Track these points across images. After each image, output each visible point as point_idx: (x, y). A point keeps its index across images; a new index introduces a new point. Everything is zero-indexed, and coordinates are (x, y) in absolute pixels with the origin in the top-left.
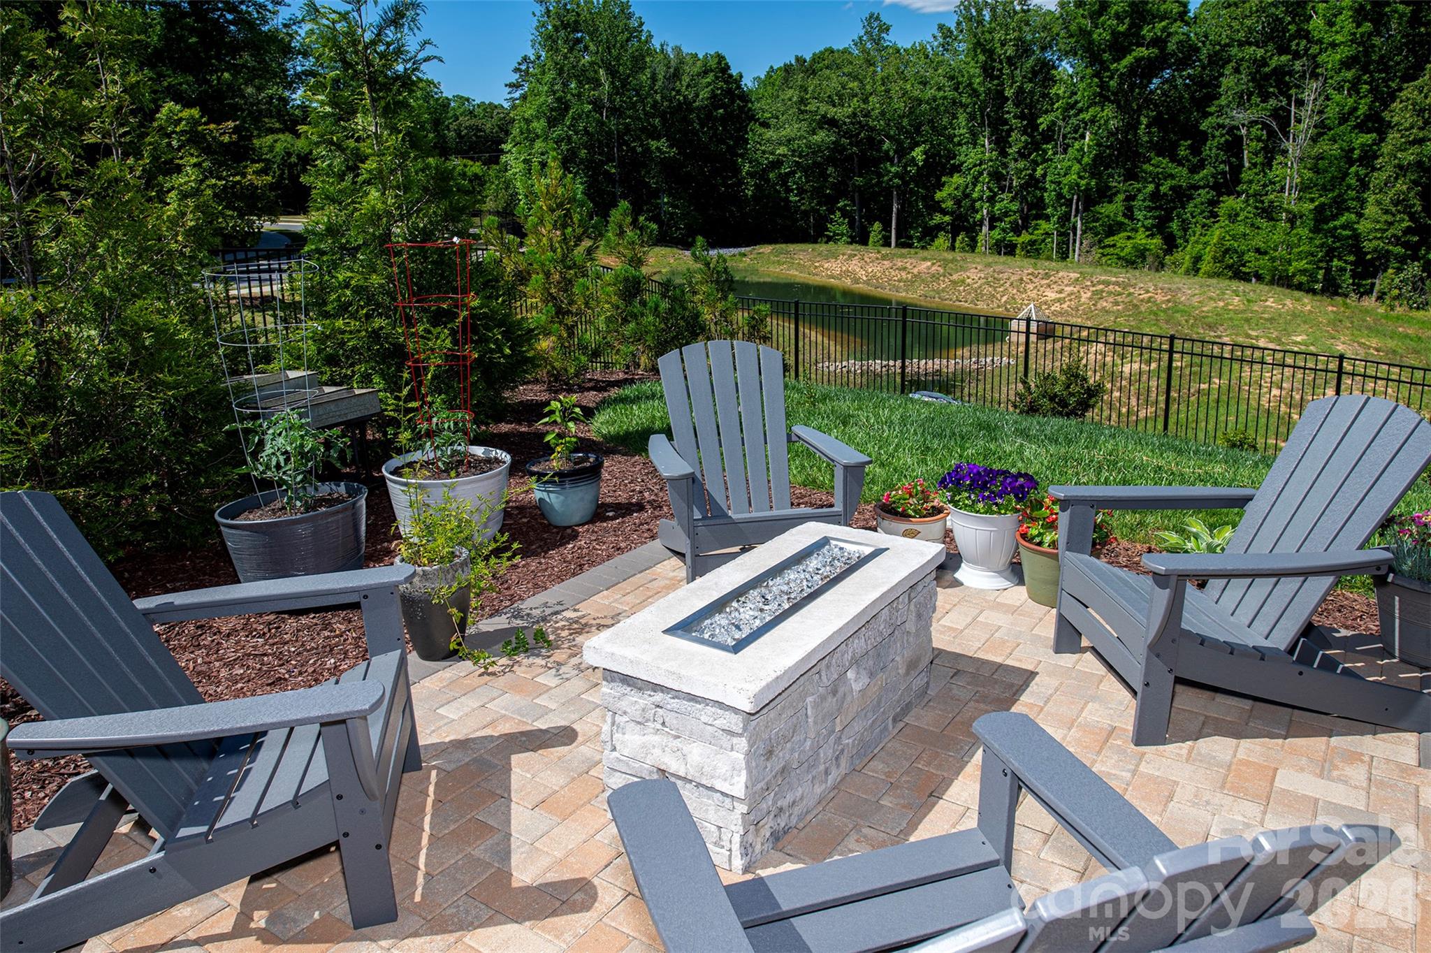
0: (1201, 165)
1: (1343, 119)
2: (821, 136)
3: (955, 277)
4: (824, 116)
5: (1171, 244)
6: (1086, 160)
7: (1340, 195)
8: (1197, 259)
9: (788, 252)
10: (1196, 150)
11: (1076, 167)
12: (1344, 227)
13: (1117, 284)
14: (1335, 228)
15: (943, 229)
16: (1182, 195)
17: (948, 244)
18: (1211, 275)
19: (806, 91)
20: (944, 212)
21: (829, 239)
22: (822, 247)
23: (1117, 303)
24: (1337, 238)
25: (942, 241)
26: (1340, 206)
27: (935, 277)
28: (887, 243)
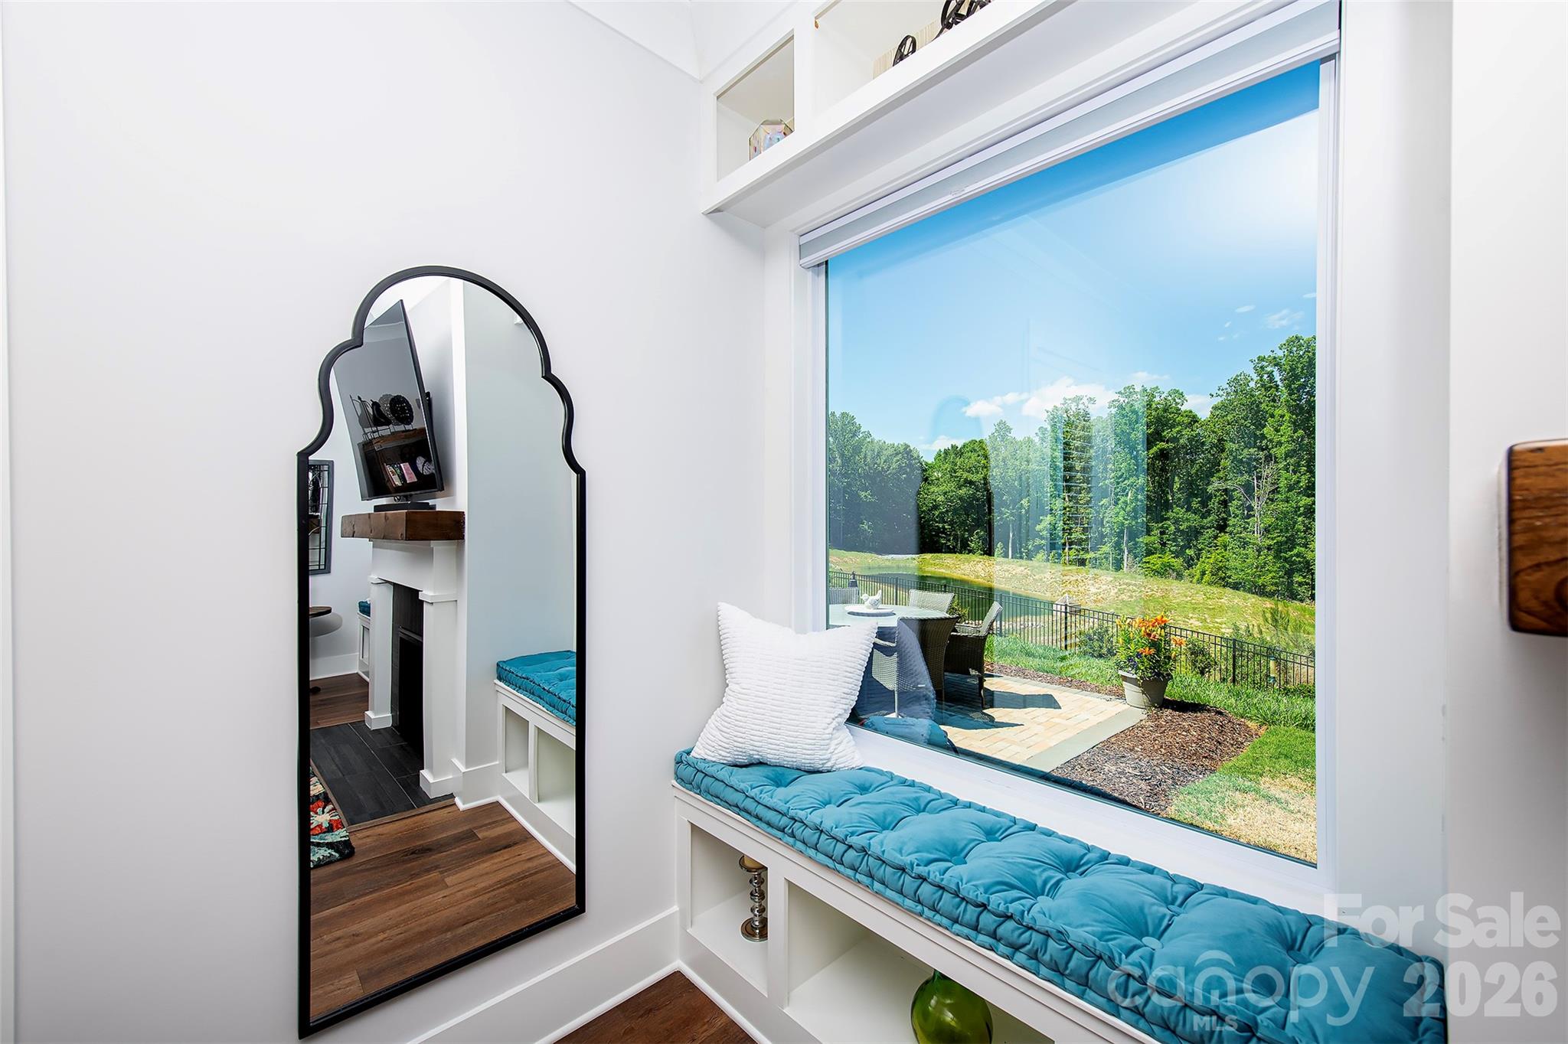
0: (1209, 513)
1: (1290, 488)
2: (962, 492)
3: (1037, 577)
4: (966, 480)
5: (1190, 563)
6: (1128, 509)
7: (1292, 535)
8: (1203, 573)
9: (942, 559)
10: (1204, 504)
11: (1122, 512)
12: (1298, 555)
13: (1135, 585)
14: (1292, 556)
15: (1042, 548)
16: (1195, 533)
17: (1045, 557)
18: (1210, 584)
19: (956, 465)
20: (1042, 538)
21: (970, 552)
22: (963, 556)
23: (1131, 597)
24: (1293, 563)
25: (1041, 556)
26: (1291, 543)
27: (1026, 576)
28: (1006, 556)
